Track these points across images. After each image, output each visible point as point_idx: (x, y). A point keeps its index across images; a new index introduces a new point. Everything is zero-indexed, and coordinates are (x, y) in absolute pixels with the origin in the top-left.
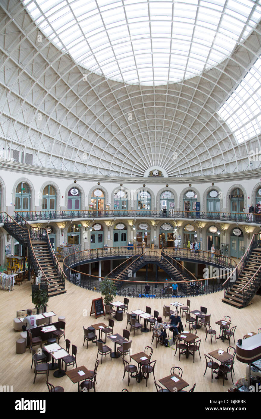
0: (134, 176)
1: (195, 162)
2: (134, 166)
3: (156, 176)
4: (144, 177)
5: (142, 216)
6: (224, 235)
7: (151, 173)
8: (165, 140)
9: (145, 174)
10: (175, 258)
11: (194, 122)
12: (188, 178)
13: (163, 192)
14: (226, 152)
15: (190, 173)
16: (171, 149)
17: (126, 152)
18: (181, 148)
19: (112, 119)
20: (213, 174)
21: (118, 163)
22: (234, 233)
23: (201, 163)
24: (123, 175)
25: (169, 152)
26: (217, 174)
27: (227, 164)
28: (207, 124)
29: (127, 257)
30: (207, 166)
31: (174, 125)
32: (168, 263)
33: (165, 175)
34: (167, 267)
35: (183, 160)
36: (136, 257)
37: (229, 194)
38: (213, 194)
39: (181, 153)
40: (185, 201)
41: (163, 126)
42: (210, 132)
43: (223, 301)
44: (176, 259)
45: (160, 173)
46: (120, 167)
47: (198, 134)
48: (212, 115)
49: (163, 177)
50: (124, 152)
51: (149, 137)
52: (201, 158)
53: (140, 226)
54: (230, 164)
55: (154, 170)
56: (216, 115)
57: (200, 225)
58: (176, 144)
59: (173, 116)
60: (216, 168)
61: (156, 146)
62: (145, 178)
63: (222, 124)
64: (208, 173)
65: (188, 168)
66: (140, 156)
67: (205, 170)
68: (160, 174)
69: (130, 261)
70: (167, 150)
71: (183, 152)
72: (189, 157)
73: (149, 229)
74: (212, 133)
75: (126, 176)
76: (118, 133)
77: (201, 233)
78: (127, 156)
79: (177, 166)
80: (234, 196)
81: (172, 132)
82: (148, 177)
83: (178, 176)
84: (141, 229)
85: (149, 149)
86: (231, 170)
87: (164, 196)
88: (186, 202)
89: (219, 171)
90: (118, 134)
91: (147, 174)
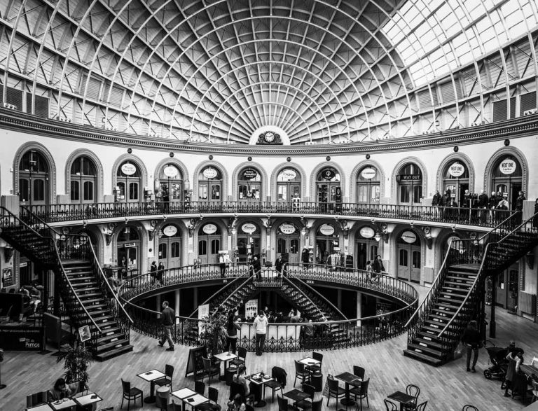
0: (232, 142)
1: (337, 119)
2: (233, 125)
3: (270, 144)
4: (250, 143)
5: (247, 211)
6: (387, 242)
7: (262, 137)
8: (286, 79)
9: (251, 139)
10: (305, 281)
11: (339, 47)
12: (325, 146)
13: (282, 170)
14: (392, 102)
15: (328, 137)
16: (297, 95)
17: (218, 100)
18: (314, 93)
19: (193, 37)
20: (368, 139)
21: (205, 118)
22: (404, 238)
23: (348, 120)
24: (213, 141)
25: (292, 101)
26: (375, 140)
27: (395, 123)
28: (363, 52)
29: (224, 281)
30: (357, 125)
31: (305, 52)
32: (296, 290)
33: (286, 141)
34: (295, 296)
35: (316, 115)
36: (241, 280)
37: (396, 173)
38: (368, 174)
39: (314, 103)
40: (318, 186)
41: (285, 54)
42: (367, 65)
43: (406, 354)
44: (308, 282)
45: (277, 137)
46: (208, 126)
47: (345, 70)
48: (373, 35)
49: (282, 144)
50: (214, 99)
51: (259, 73)
52: (349, 112)
53: (243, 228)
54: (398, 122)
55: (267, 132)
56: (379, 35)
57: (345, 224)
58: (305, 87)
59: (303, 35)
60: (373, 128)
61: (270, 89)
62: (251, 147)
63: (389, 51)
64: (359, 138)
65: (326, 129)
66: (243, 107)
67: (354, 133)
68: (277, 140)
69: (232, 287)
70: (290, 97)
71: (317, 101)
72: (327, 110)
73: (258, 232)
74: (369, 67)
75: (219, 142)
76: (204, 64)
77: (347, 238)
78: (221, 107)
79: (307, 125)
80: (405, 177)
81: (299, 64)
82: (257, 144)
83: (309, 143)
84: (245, 233)
85: (258, 94)
86: (400, 132)
87: (284, 177)
88: (320, 186)
89: (379, 135)
90: (205, 66)
91: (254, 140)
